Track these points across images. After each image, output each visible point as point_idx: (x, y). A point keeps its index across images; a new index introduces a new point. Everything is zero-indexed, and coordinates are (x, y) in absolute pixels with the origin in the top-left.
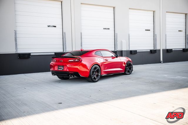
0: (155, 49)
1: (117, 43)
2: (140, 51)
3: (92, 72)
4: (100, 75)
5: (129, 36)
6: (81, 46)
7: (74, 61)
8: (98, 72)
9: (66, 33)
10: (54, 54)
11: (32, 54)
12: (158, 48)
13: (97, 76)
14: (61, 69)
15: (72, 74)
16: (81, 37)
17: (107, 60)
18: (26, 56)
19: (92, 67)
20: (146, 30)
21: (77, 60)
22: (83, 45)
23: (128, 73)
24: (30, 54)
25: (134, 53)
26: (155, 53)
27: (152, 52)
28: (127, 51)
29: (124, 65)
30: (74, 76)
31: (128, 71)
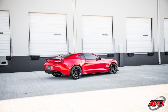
0: (153, 52)
1: (115, 47)
2: (137, 54)
3: (72, 71)
4: (80, 73)
5: (126, 41)
6: (82, 49)
7: (58, 62)
8: (79, 72)
11: (41, 56)
12: (156, 51)
13: (78, 74)
14: (49, 68)
15: (56, 73)
16: (82, 42)
17: (89, 62)
18: (36, 58)
19: (73, 67)
20: (143, 35)
21: (60, 62)
22: (83, 49)
23: (112, 73)
25: (131, 55)
26: (152, 55)
27: (149, 54)
28: (124, 54)
29: (107, 66)
30: (57, 74)
31: (113, 71)
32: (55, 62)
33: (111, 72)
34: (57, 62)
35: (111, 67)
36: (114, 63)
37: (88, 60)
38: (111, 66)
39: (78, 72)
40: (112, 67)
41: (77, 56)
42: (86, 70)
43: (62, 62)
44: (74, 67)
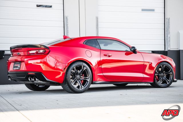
7: (37, 53)
8: (86, 76)
11: (6, 53)
13: (84, 82)
15: (32, 76)
17: (109, 56)
21: (41, 51)
23: (163, 85)
30: (35, 80)
31: (164, 82)
32: (31, 52)
33: (160, 83)
34: (34, 52)
35: (159, 72)
36: (166, 63)
37: (106, 53)
38: (160, 69)
39: (83, 78)
40: (162, 71)
41: (82, 42)
42: (101, 73)
43: (45, 52)
44: (74, 66)
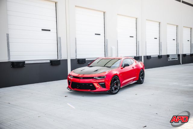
1: (107, 49)
6: (76, 52)
9: (61, 38)
10: (49, 61)
16: (76, 43)
24: (25, 62)
